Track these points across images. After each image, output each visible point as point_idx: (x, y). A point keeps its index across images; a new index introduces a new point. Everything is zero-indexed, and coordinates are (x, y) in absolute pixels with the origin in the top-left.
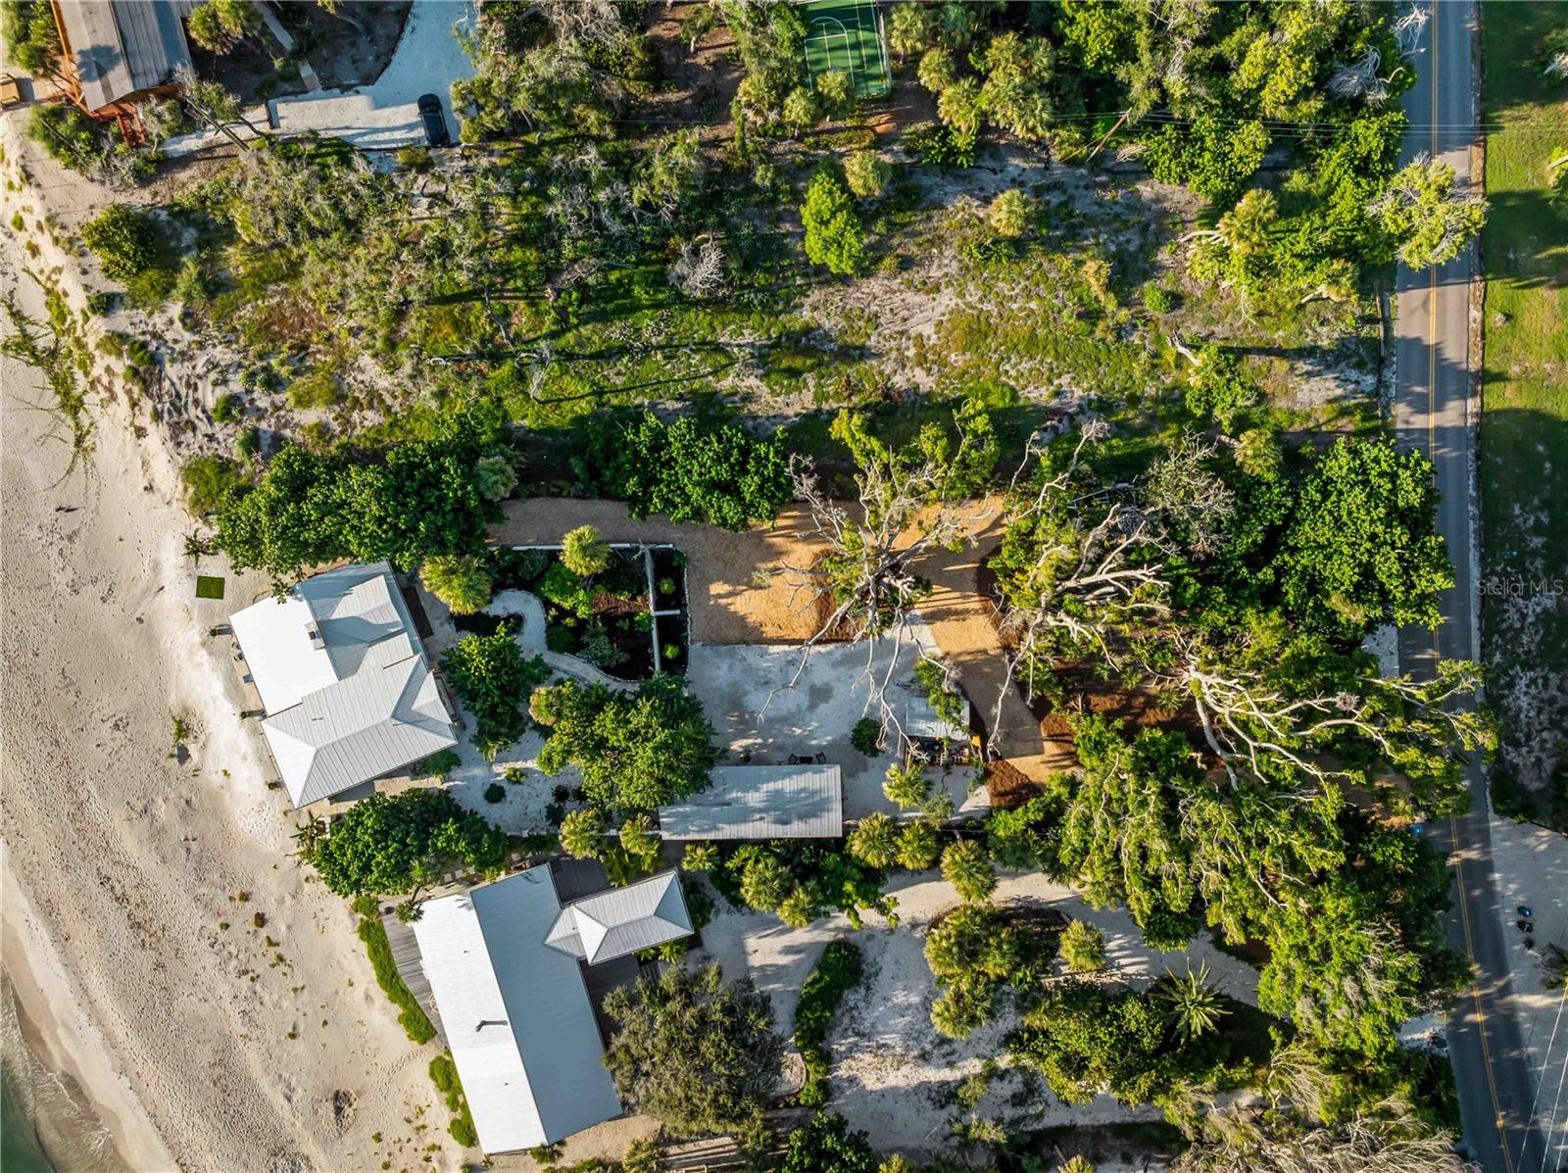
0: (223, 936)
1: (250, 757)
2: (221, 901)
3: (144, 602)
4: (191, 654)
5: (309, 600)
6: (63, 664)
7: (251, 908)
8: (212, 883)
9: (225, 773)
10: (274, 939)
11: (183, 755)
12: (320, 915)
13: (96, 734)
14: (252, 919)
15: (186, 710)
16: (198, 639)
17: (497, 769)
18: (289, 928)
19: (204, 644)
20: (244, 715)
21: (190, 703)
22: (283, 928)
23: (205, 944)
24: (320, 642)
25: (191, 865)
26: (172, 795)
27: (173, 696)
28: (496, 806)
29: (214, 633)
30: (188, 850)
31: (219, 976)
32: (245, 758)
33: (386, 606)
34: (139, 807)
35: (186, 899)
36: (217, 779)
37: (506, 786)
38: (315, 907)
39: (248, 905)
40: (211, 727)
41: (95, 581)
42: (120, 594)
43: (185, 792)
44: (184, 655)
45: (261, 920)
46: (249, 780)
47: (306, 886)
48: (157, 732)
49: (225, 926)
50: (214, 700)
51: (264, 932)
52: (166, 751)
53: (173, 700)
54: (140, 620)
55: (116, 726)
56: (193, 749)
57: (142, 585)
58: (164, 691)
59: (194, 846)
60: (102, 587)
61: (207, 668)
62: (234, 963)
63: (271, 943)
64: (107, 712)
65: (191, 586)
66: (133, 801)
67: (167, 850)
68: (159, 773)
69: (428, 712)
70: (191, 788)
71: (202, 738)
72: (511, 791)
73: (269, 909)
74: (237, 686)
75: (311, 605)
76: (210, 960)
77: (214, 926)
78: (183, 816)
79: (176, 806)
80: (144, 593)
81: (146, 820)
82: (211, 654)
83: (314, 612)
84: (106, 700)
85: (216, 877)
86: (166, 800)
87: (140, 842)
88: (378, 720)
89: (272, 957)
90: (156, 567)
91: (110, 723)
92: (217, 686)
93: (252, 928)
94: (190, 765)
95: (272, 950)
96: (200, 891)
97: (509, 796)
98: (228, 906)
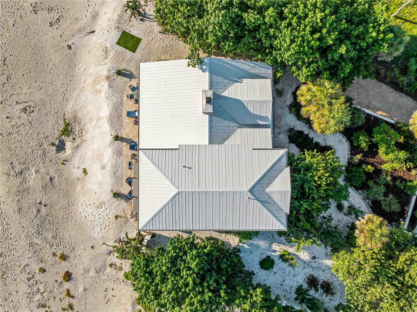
0: (38, 276)
1: (108, 168)
2: (47, 253)
3: (77, 37)
4: (95, 82)
5: (212, 73)
6: (7, 54)
7: (64, 266)
8: (46, 239)
9: (85, 171)
10: (72, 293)
11: (61, 147)
12: (110, 291)
13: (9, 109)
14: (62, 274)
15: (75, 118)
16: (105, 73)
17: (275, 246)
18: (85, 290)
19: (108, 78)
20: (117, 138)
21: (80, 115)
22: (81, 289)
23: (24, 276)
24: (210, 109)
25: (37, 221)
26: (43, 170)
27: (70, 106)
28: (264, 272)
29: (119, 73)
30: (39, 211)
31: (25, 301)
32: (104, 167)
33: (267, 102)
34: (18, 168)
35: (24, 242)
36: (78, 173)
37: (277, 261)
38: (110, 285)
39: (64, 263)
40: (87, 137)
41: (50, 10)
42: (64, 25)
43: (52, 172)
44: (90, 81)
45: (68, 276)
46: (100, 184)
47: (109, 269)
48: (50, 125)
49: (43, 270)
50: (99, 119)
51: (67, 285)
52: (51, 140)
53: (69, 108)
54: (69, 47)
55: (25, 110)
56: (69, 145)
57: (80, 24)
58: (66, 100)
59: (43, 210)
60: (54, 16)
61: (103, 95)
62: (38, 297)
63: (68, 294)
64: (23, 98)
65: (115, 35)
66: (16, 164)
67: (24, 205)
68: (40, 152)
69: (276, 198)
70: (57, 171)
71: (78, 141)
72: (279, 265)
73: (77, 272)
74: (120, 116)
75: (211, 78)
76: (24, 288)
77: (35, 268)
78: (44, 188)
79: (43, 178)
80: (80, 31)
81: (19, 180)
82: (110, 86)
83: (211, 85)
84: (25, 90)
85: (50, 236)
86: (37, 172)
87: (9, 192)
88: (237, 189)
89: (66, 305)
90: (95, 16)
91: (21, 106)
92: (105, 111)
93: (60, 279)
94: (62, 155)
95: (67, 299)
96: (36, 241)
97: (275, 269)
98: (50, 259)
